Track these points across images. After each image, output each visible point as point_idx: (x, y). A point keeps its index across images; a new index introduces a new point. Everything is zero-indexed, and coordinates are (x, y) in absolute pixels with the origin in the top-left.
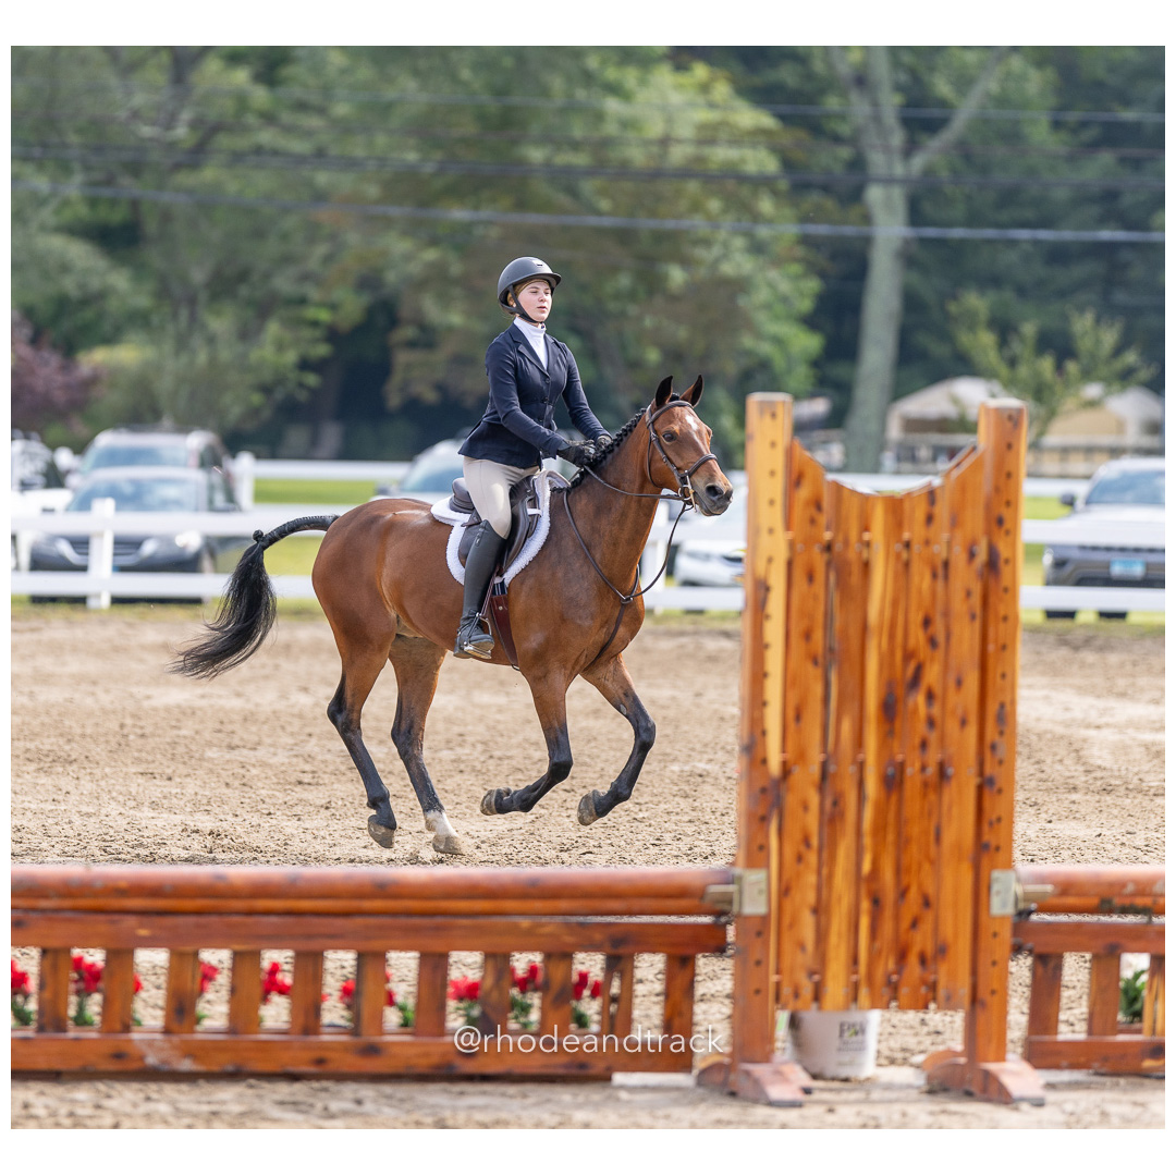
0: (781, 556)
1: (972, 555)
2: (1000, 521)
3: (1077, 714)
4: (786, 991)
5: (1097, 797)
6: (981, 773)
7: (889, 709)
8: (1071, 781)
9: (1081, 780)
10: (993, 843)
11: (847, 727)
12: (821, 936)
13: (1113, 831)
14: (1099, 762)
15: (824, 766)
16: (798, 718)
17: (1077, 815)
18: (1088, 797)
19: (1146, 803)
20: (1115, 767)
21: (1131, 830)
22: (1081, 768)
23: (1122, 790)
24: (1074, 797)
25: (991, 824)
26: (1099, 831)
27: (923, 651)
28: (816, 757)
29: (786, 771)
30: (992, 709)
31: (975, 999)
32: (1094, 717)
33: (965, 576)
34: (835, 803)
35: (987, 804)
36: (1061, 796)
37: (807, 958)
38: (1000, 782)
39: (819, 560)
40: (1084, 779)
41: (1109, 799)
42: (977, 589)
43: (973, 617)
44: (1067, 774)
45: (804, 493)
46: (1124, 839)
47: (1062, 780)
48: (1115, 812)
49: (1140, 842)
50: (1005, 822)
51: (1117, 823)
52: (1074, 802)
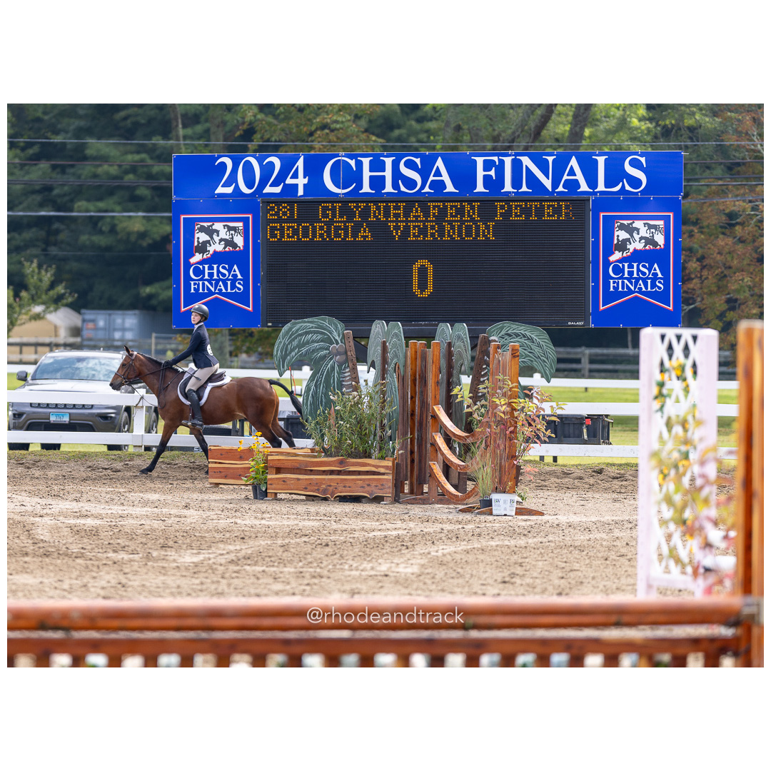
3: (29, 508)
5: (40, 559)
8: (24, 549)
9: (30, 548)
13: (50, 580)
14: (42, 537)
17: (28, 570)
18: (35, 559)
19: (70, 562)
20: (51, 541)
21: (61, 579)
22: (31, 542)
23: (56, 554)
24: (26, 559)
26: (41, 580)
32: (38, 509)
36: (18, 559)
40: (32, 548)
41: (47, 560)
44: (23, 545)
46: (56, 585)
47: (19, 549)
48: (51, 568)
49: (66, 586)
51: (52, 574)
52: (26, 562)
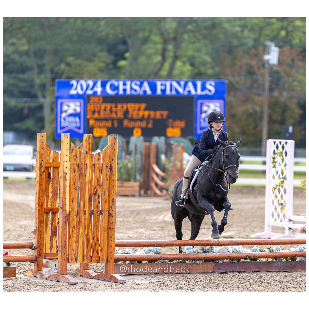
0: (69, 167)
1: (107, 167)
2: (113, 160)
4: (70, 259)
6: (109, 213)
7: (90, 199)
10: (111, 228)
11: (82, 203)
12: (77, 247)
15: (77, 211)
16: (72, 201)
25: (111, 223)
27: (97, 187)
28: (76, 209)
29: (70, 213)
30: (111, 199)
31: (107, 260)
33: (105, 171)
34: (80, 219)
35: (110, 219)
37: (74, 252)
38: (113, 215)
39: (76, 167)
42: (108, 174)
43: (107, 180)
45: (73, 154)
50: (114, 223)
